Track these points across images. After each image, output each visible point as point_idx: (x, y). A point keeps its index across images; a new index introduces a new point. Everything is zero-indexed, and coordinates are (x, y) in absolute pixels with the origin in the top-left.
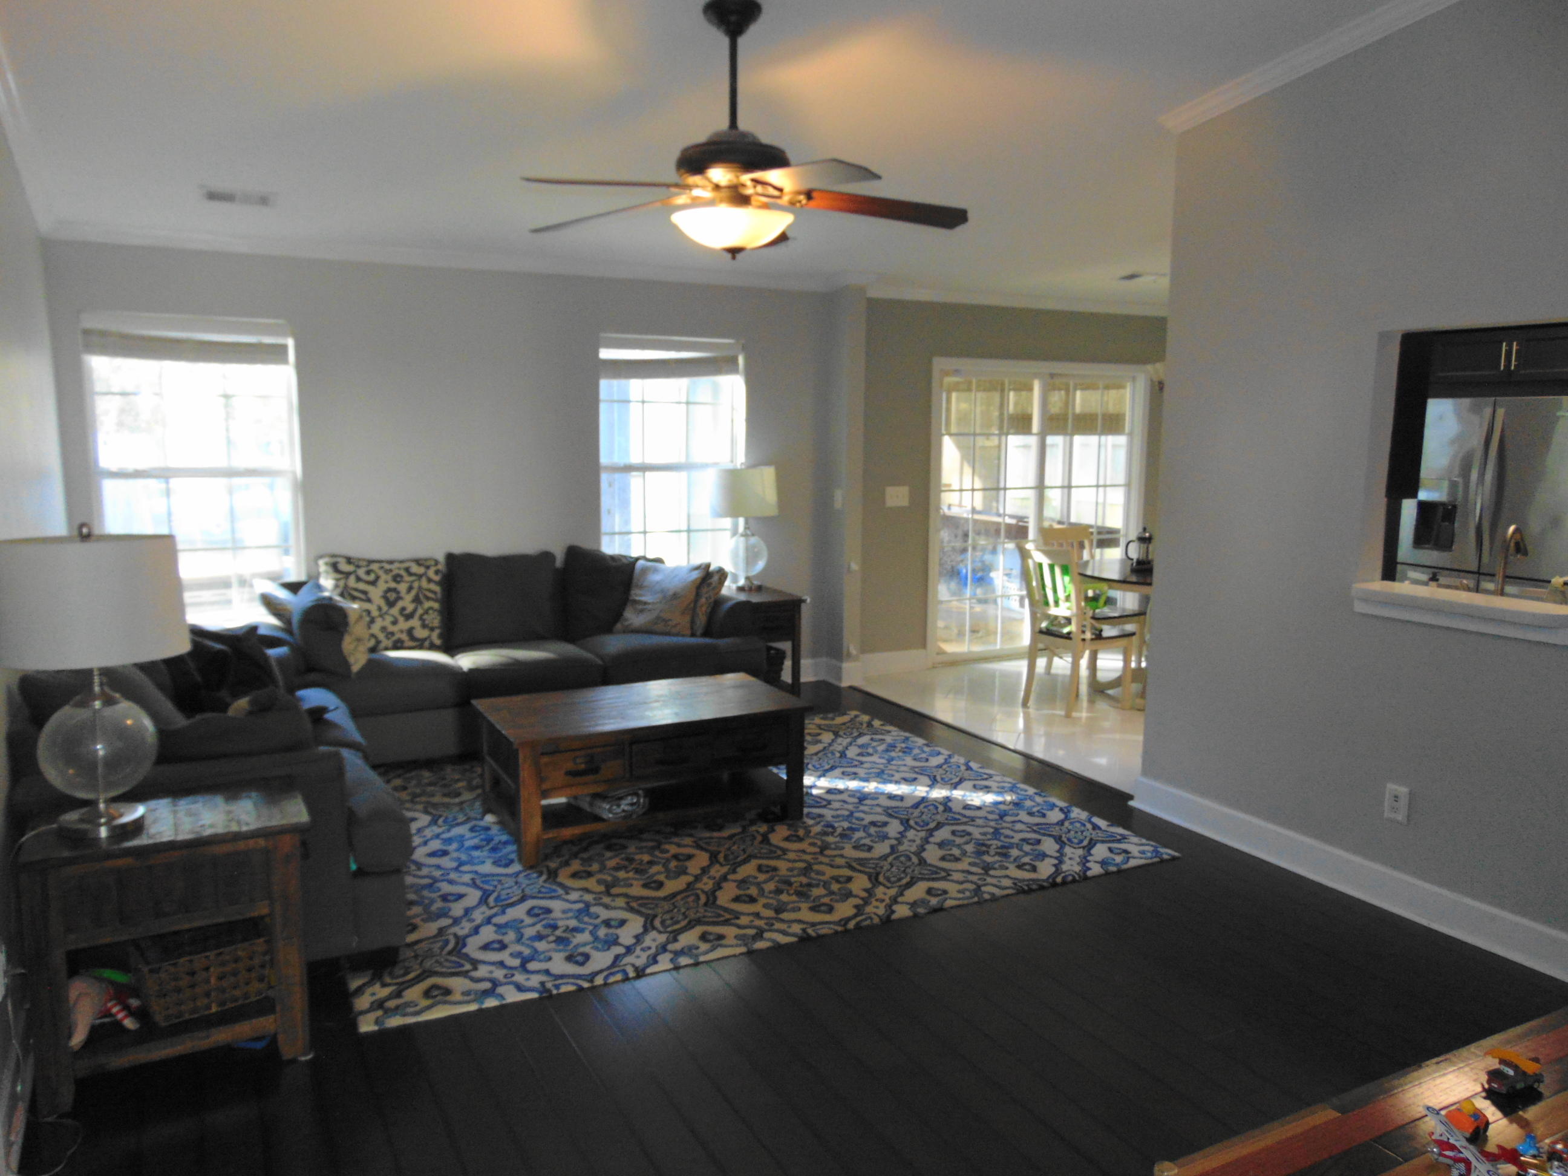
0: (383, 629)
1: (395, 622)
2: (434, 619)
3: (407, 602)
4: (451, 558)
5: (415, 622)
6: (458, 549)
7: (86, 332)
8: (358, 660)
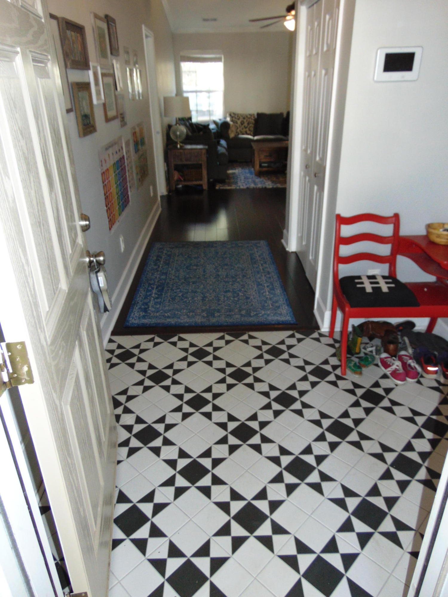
0: (240, 131)
1: (243, 129)
2: (252, 129)
3: (246, 124)
4: (258, 114)
5: (247, 129)
6: (260, 111)
7: (181, 57)
8: (232, 135)
